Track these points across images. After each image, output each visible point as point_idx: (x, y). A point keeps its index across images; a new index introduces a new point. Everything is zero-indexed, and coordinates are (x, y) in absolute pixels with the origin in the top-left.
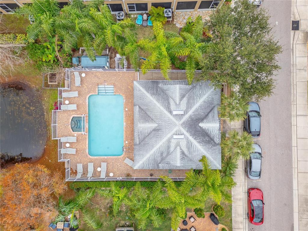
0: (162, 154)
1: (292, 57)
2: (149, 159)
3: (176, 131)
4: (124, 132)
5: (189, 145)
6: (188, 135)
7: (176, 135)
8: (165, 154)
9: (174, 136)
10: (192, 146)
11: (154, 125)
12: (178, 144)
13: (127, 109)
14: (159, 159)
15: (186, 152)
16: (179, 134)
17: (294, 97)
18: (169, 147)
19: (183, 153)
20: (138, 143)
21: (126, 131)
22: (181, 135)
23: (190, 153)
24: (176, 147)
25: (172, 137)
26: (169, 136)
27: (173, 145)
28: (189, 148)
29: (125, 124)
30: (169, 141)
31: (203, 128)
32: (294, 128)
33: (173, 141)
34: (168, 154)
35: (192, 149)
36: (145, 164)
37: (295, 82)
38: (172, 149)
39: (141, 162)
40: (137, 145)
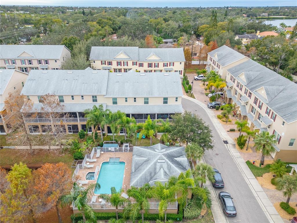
0: (151, 174)
1: (230, 153)
2: (141, 178)
3: (159, 158)
4: (123, 180)
5: (169, 168)
6: (167, 160)
7: (160, 160)
8: (153, 174)
9: (158, 160)
10: (171, 168)
11: (145, 159)
12: (161, 167)
13: (127, 168)
14: (149, 178)
15: (167, 172)
16: (161, 160)
17: (241, 170)
18: (155, 169)
19: (165, 172)
20: (134, 171)
21: (125, 180)
22: (163, 160)
23: (171, 173)
24: (160, 169)
25: (157, 162)
26: (155, 161)
27: (158, 167)
28: (169, 170)
29: (124, 176)
30: (155, 164)
31: (177, 160)
32: (250, 186)
33: (158, 164)
34: (155, 173)
35: (172, 170)
36: (138, 182)
37: (237, 163)
38: (157, 170)
39: (135, 181)
40: (133, 173)
